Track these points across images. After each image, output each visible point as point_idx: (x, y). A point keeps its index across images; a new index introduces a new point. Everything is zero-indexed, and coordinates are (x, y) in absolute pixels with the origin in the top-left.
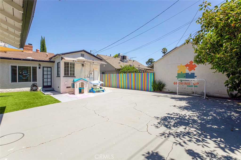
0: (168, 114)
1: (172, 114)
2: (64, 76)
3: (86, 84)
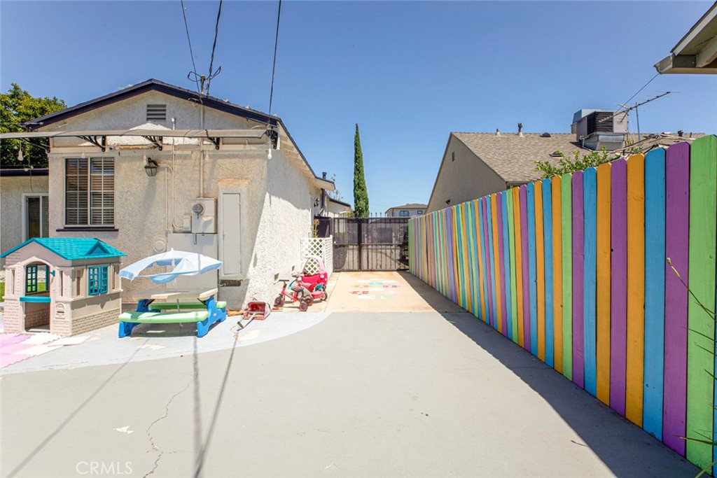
2: (63, 228)
3: (61, 273)
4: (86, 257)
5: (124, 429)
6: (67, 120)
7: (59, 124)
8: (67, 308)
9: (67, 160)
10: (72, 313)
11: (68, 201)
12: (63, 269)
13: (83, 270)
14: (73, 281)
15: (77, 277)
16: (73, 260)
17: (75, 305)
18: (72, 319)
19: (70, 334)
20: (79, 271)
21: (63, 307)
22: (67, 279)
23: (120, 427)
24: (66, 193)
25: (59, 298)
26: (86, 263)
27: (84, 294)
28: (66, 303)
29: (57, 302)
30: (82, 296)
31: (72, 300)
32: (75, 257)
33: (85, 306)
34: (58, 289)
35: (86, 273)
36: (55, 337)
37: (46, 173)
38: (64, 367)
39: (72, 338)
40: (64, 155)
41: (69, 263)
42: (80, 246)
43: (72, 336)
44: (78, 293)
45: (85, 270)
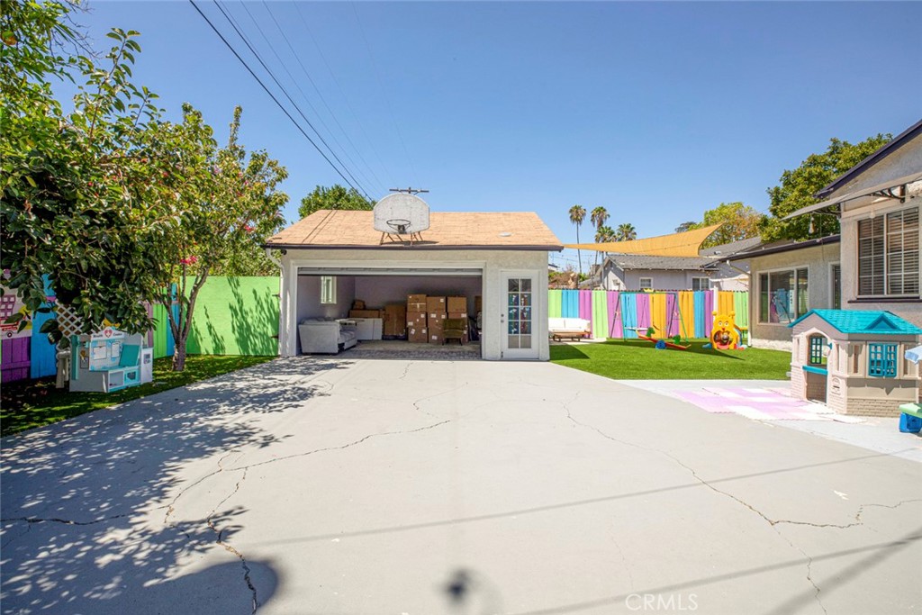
0: (297, 406)
1: (286, 407)
2: (855, 299)
3: (838, 346)
4: (865, 332)
5: (841, 494)
6: (858, 178)
7: (850, 185)
8: (842, 384)
9: (860, 223)
10: (848, 392)
11: (862, 268)
12: (840, 342)
13: (862, 345)
14: (850, 356)
15: (854, 352)
16: (849, 334)
17: (851, 383)
18: (847, 397)
19: (845, 412)
20: (856, 347)
21: (838, 382)
22: (843, 353)
23: (839, 491)
24: (859, 260)
25: (835, 372)
26: (865, 338)
27: (862, 373)
28: (841, 378)
29: (833, 376)
30: (860, 375)
31: (848, 376)
32: (852, 329)
33: (864, 386)
34: (835, 363)
35: (865, 349)
36: (830, 411)
37: (838, 240)
38: (823, 436)
39: (847, 417)
40: (855, 218)
41: (846, 337)
42: (862, 319)
43: (846, 415)
44: (856, 371)
45: (864, 346)
